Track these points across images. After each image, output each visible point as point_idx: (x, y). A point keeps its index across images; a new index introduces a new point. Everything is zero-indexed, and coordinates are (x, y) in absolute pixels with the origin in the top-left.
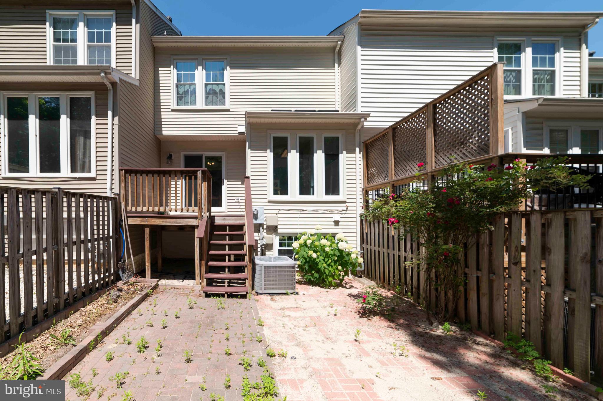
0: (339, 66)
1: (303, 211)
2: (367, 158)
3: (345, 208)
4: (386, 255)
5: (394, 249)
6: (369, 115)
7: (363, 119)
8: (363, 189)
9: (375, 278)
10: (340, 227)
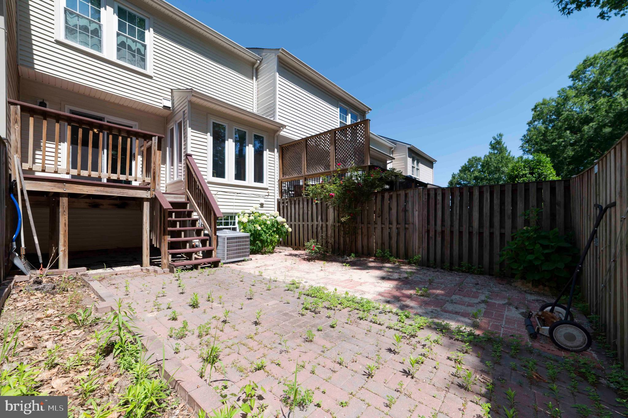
0: (256, 80)
1: (237, 194)
2: (282, 157)
3: (267, 194)
4: (301, 226)
5: (308, 221)
6: (285, 126)
7: (282, 128)
8: (279, 180)
9: (292, 245)
10: (264, 209)
